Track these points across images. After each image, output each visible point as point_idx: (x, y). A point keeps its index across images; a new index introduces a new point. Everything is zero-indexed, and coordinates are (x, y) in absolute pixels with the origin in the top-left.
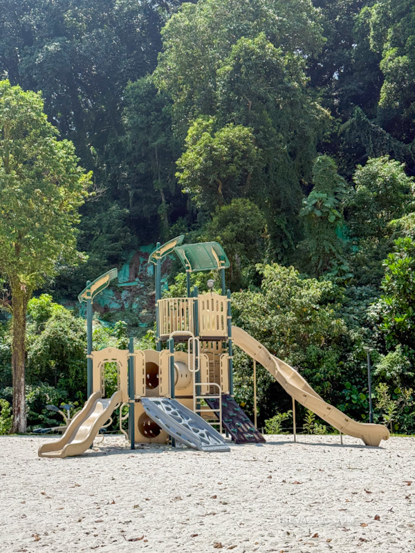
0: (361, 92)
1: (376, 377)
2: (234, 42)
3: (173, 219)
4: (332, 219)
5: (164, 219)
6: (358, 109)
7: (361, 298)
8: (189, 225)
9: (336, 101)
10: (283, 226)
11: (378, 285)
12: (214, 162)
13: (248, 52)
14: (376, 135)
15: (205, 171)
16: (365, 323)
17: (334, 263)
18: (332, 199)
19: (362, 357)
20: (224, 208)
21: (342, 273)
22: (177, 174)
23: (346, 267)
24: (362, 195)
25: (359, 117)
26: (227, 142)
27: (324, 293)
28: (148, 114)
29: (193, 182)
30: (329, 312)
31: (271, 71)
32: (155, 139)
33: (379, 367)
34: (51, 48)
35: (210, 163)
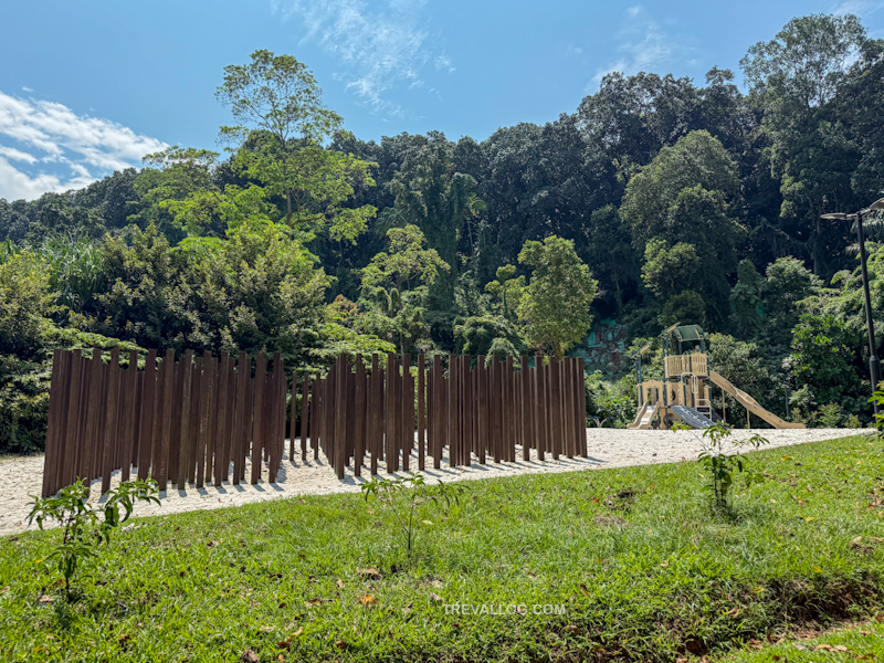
0: (766, 206)
1: (790, 406)
2: (679, 190)
3: (625, 301)
4: (753, 301)
5: (619, 300)
6: (764, 219)
7: (777, 354)
8: (637, 304)
9: (746, 212)
10: (714, 306)
11: (789, 344)
12: (669, 268)
13: (690, 197)
14: (779, 236)
15: (663, 273)
16: (781, 370)
17: (756, 331)
18: (752, 288)
19: (780, 393)
20: (676, 297)
21: (762, 337)
22: (642, 276)
23: (764, 334)
24: (773, 283)
25: (765, 226)
26: (678, 255)
27: (751, 351)
28: (607, 231)
29: (653, 280)
30: (755, 363)
31: (706, 207)
32: (612, 248)
33: (792, 399)
34: (543, 195)
35: (667, 269)
